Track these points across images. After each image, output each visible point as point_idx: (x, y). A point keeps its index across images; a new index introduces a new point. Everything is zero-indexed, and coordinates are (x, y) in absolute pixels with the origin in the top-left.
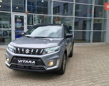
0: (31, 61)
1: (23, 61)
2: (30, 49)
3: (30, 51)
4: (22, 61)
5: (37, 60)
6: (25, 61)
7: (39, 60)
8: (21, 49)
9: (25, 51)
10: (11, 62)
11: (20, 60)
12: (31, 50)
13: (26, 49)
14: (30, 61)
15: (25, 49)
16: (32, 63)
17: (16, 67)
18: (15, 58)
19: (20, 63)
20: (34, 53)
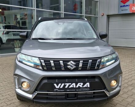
0: (82, 84)
1: (65, 86)
2: (77, 61)
3: (77, 65)
4: (63, 84)
5: (92, 80)
6: (69, 85)
7: (97, 80)
9: (66, 65)
11: (60, 84)
12: (79, 61)
13: (68, 61)
14: (79, 84)
15: (66, 61)
16: (84, 86)
19: (59, 89)
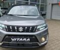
1: (17, 39)
2: (24, 27)
6: (19, 39)
8: (13, 27)
9: (18, 29)
10: (3, 41)
11: (14, 39)
16: (27, 40)
17: (9, 45)
18: (7, 37)
19: (14, 41)
20: (28, 31)
